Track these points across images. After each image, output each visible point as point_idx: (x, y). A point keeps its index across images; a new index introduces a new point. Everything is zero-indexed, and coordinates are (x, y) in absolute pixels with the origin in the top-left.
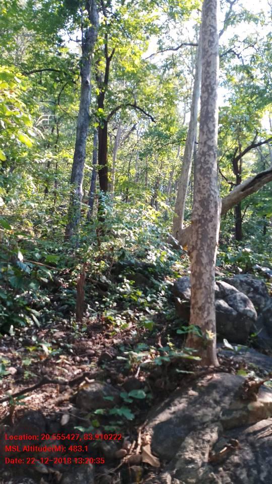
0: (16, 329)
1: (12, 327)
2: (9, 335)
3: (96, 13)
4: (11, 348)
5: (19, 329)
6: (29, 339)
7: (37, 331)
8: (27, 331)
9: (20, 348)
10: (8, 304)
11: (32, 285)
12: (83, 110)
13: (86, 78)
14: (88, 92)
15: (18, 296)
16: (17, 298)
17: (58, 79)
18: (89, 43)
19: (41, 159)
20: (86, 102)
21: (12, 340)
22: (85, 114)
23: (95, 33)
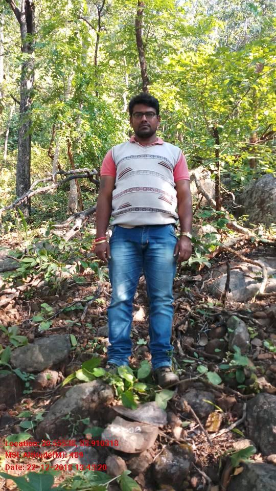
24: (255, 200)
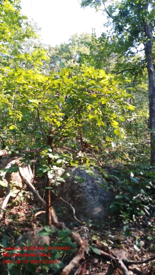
0: (136, 217)
1: (134, 216)
2: (133, 220)
3: (150, 33)
4: (136, 229)
5: (138, 217)
6: (146, 223)
7: (149, 218)
8: (143, 218)
9: (142, 229)
10: (131, 202)
11: (142, 191)
12: (151, 86)
13: (150, 68)
14: (152, 76)
15: (134, 197)
16: (135, 199)
17: (134, 73)
18: (149, 49)
19: (131, 119)
20: (152, 81)
21: (135, 224)
22: (153, 88)
23: (152, 43)
24: (66, 190)
